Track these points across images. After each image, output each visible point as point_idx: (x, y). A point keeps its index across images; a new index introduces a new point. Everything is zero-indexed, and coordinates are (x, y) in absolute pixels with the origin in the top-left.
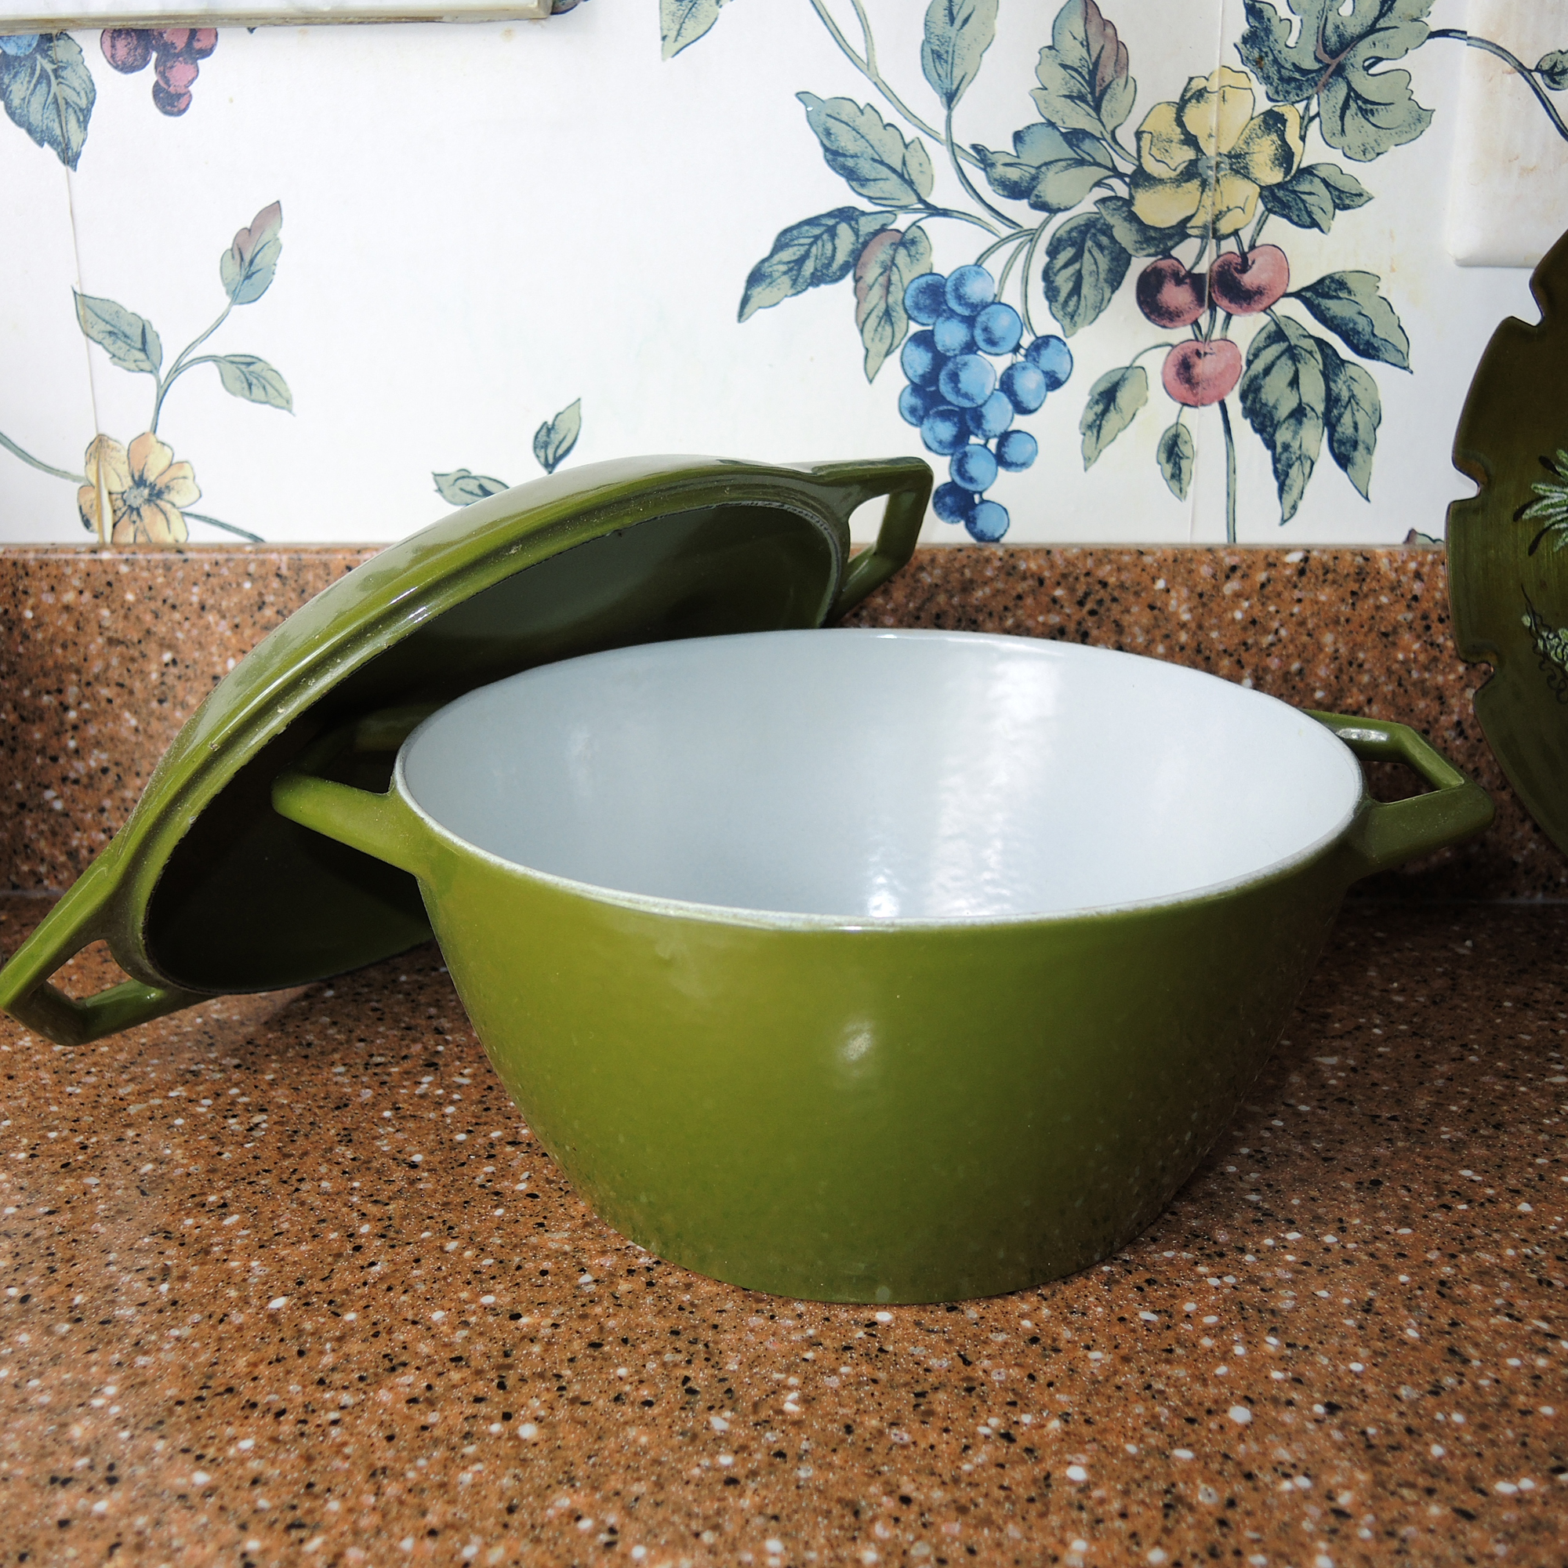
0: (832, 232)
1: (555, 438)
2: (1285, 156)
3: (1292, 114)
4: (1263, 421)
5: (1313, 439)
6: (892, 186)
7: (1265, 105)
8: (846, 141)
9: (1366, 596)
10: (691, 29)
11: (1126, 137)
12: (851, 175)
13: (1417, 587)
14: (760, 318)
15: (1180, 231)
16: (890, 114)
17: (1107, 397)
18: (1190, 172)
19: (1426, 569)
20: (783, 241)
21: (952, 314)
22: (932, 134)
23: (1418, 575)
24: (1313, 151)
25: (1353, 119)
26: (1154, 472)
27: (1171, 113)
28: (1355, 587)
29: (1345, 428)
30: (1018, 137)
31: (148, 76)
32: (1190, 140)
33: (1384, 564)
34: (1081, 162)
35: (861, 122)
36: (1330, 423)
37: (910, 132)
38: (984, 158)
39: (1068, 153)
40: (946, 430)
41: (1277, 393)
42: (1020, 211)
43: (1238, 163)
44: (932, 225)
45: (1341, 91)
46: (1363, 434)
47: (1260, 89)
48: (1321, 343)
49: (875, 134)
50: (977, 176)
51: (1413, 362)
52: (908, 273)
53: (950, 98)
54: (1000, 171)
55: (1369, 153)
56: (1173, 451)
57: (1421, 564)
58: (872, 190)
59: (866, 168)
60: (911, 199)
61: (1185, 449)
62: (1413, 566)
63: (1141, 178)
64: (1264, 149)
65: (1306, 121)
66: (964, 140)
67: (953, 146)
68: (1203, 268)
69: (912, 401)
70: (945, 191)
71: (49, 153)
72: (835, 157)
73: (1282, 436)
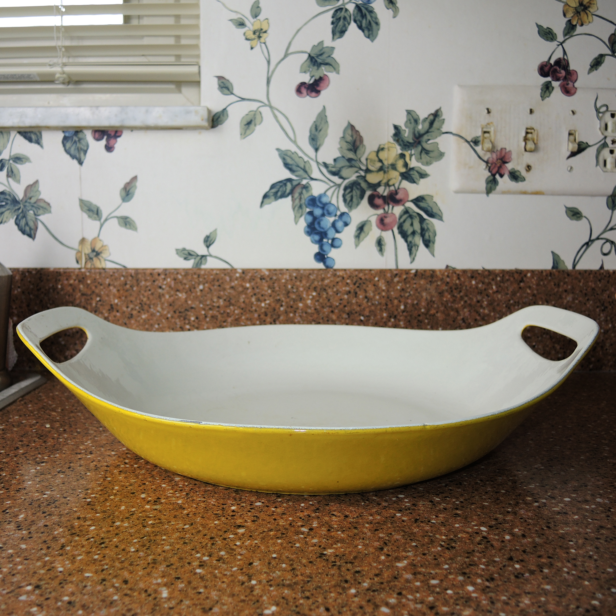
0: (285, 185)
1: (210, 239)
2: (406, 165)
3: (407, 154)
4: (404, 235)
5: (418, 240)
6: (301, 172)
7: (400, 152)
8: (289, 161)
9: (434, 282)
10: (248, 132)
11: (363, 160)
12: (291, 170)
13: (448, 280)
14: (266, 207)
15: (379, 184)
16: (300, 154)
17: (361, 228)
18: (381, 169)
19: (450, 275)
20: (273, 187)
21: (318, 206)
22: (312, 159)
23: (448, 276)
24: (413, 163)
25: (423, 155)
26: (374, 249)
27: (375, 154)
28: (430, 279)
29: (427, 237)
30: (335, 160)
31: (103, 142)
32: (380, 161)
33: (438, 273)
34: (351, 166)
35: (293, 156)
36: (422, 235)
37: (306, 159)
38: (326, 165)
39: (348, 164)
40: (317, 238)
41: (407, 227)
42: (336, 179)
43: (393, 167)
44: (312, 183)
45: (420, 148)
46: (432, 239)
47: (398, 148)
48: (418, 214)
49: (297, 159)
50: (324, 170)
51: (444, 218)
52: (306, 195)
53: (317, 150)
54: (330, 169)
55: (428, 164)
56: (380, 243)
57: (449, 273)
58: (297, 173)
59: (294, 168)
60: (306, 176)
61: (383, 243)
62: (446, 274)
63: (368, 171)
64: (400, 163)
65: (411, 155)
66: (320, 160)
67: (318, 163)
68: (385, 194)
69: (307, 229)
70: (315, 174)
71: (75, 162)
72: (286, 165)
73: (410, 239)
